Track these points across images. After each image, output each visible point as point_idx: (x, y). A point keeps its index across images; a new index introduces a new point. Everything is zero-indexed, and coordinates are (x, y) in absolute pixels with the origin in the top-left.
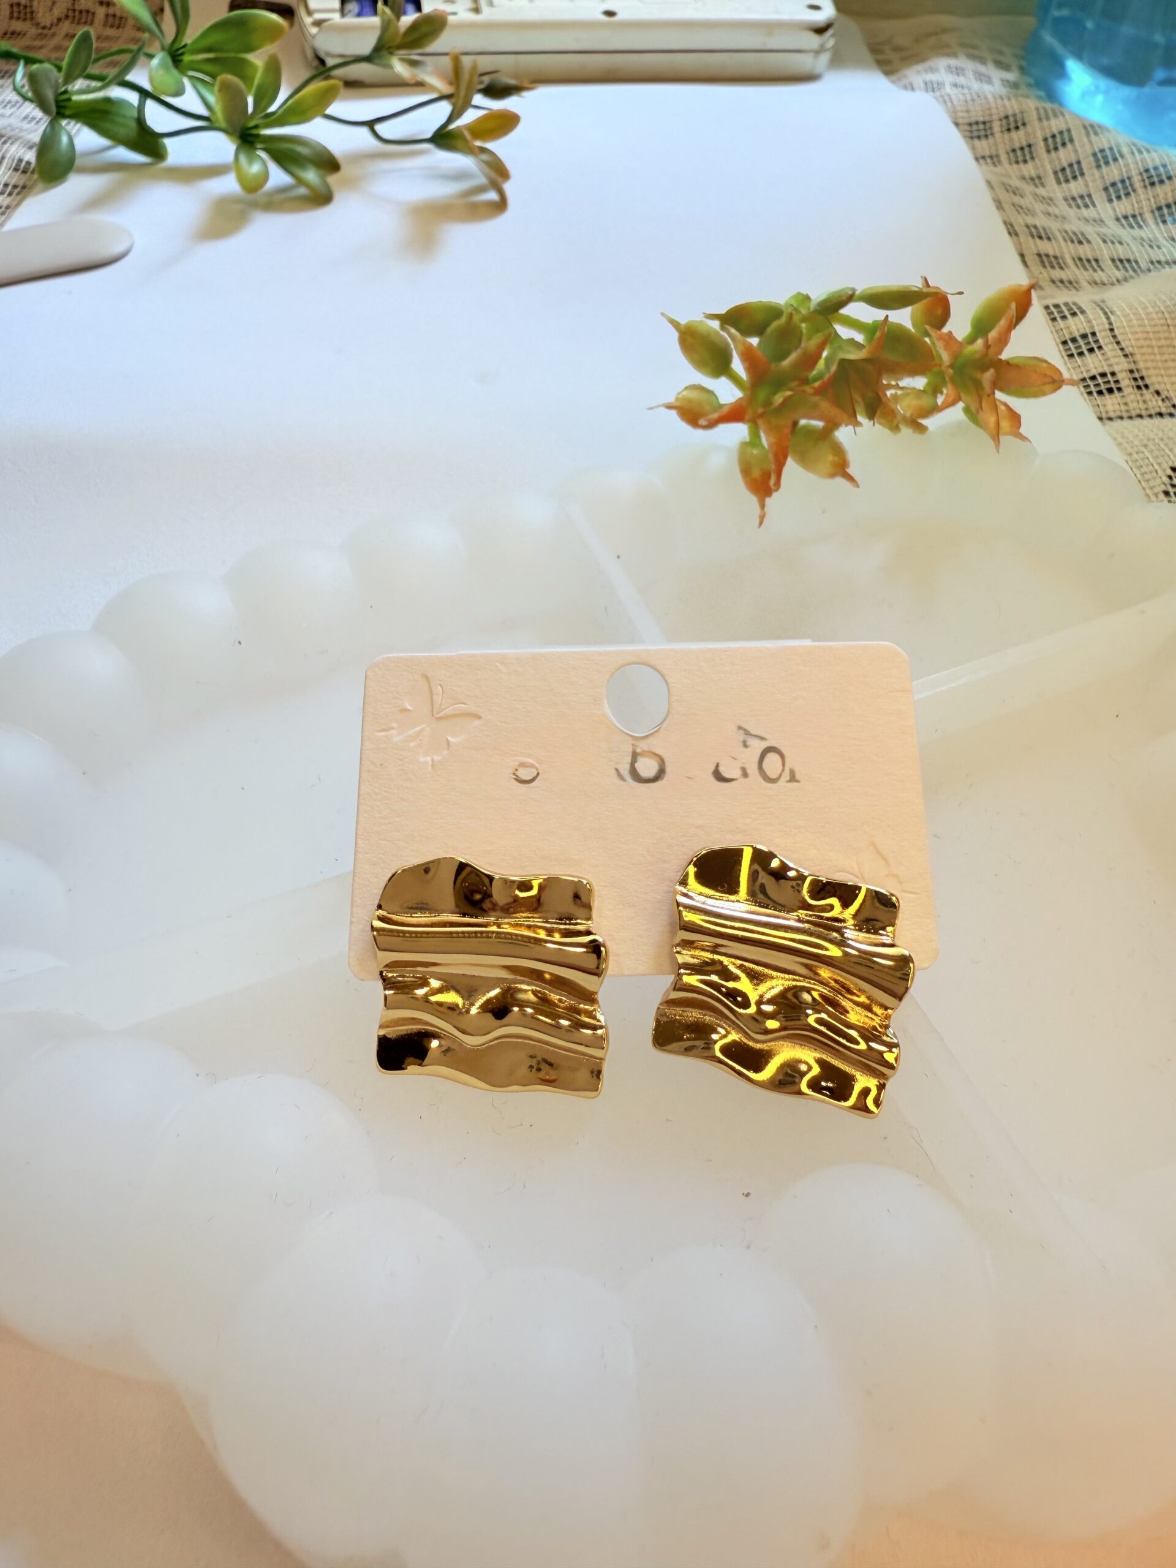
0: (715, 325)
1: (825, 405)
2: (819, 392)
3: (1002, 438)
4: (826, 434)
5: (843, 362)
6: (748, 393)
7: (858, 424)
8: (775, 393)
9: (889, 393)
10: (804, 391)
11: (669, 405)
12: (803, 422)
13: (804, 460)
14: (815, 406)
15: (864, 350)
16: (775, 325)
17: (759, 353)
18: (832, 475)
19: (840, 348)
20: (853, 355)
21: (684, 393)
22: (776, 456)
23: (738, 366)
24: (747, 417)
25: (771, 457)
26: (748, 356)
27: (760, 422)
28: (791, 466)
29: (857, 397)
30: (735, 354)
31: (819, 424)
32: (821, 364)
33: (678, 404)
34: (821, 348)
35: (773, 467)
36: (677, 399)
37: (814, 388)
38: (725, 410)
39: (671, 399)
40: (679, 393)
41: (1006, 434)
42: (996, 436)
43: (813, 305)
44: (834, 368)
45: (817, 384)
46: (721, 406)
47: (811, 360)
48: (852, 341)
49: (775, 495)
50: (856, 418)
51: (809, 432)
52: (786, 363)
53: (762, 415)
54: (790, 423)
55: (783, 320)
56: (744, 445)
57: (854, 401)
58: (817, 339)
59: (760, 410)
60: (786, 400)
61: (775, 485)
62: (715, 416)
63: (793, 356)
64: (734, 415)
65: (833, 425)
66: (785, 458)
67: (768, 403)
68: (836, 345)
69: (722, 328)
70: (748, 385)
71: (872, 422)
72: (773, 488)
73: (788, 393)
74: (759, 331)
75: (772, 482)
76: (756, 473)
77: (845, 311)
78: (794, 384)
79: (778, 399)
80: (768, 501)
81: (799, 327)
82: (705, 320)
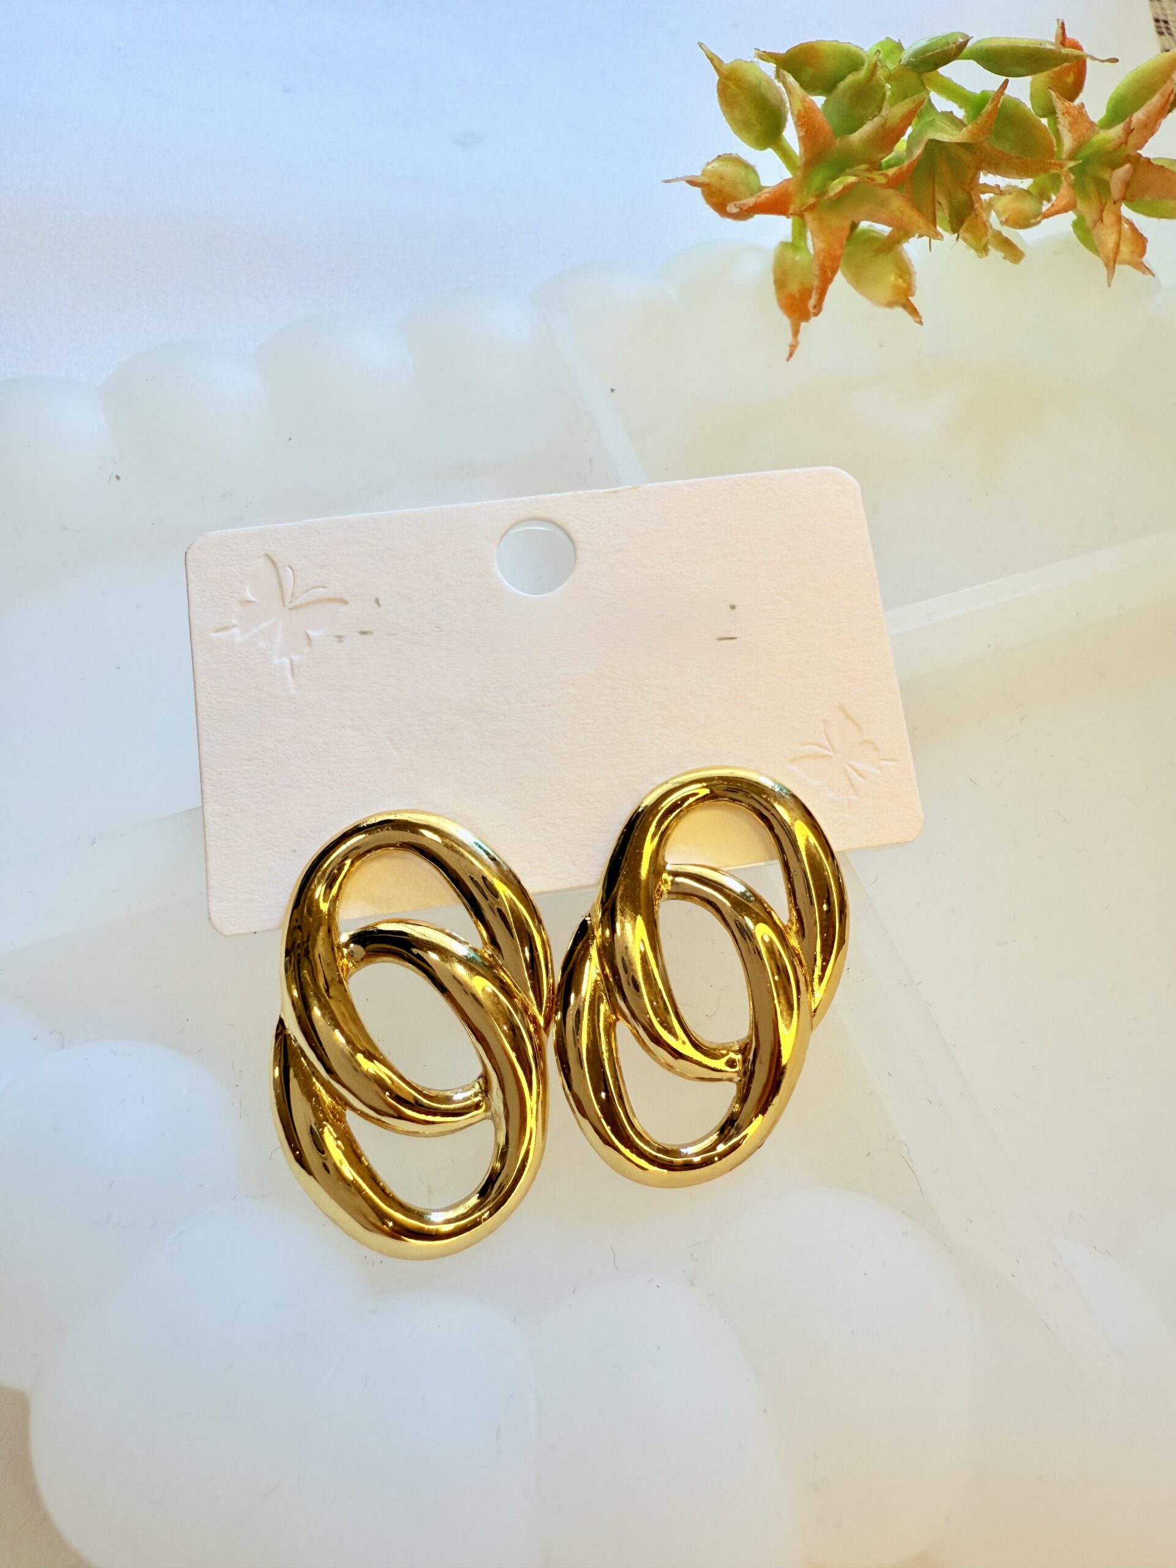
0: (769, 69)
1: (898, 204)
2: (894, 183)
3: (1117, 266)
4: (890, 246)
5: (933, 144)
6: (799, 173)
7: (937, 236)
8: (833, 179)
9: (985, 197)
10: (873, 180)
11: (694, 179)
12: (864, 225)
13: (858, 280)
14: (883, 203)
15: (965, 129)
16: (851, 78)
17: (821, 119)
18: (891, 304)
19: (932, 123)
20: (949, 135)
21: (715, 164)
22: (823, 268)
23: (791, 135)
24: (792, 208)
25: (816, 269)
26: (807, 123)
27: (809, 217)
28: (840, 284)
29: (941, 198)
30: (789, 116)
31: (885, 230)
32: (902, 145)
33: (704, 179)
34: (906, 120)
35: (816, 282)
36: (704, 172)
37: (886, 176)
38: (764, 196)
39: (696, 172)
40: (708, 164)
41: (1123, 262)
42: (1111, 263)
43: (905, 56)
44: (918, 152)
45: (891, 172)
46: (761, 188)
47: (888, 137)
48: (949, 116)
49: (814, 320)
50: (935, 227)
51: (870, 238)
52: (857, 136)
53: (812, 208)
54: (847, 224)
55: (863, 73)
56: (784, 244)
57: (937, 205)
58: (901, 109)
59: (811, 201)
60: (848, 189)
61: (815, 307)
62: (750, 201)
63: (868, 128)
64: (776, 205)
65: (903, 233)
66: (834, 273)
67: (822, 192)
68: (928, 119)
69: (778, 76)
70: (800, 162)
71: (956, 235)
72: (812, 310)
73: (852, 179)
74: (827, 86)
75: (812, 302)
76: (794, 288)
77: (947, 71)
78: (864, 167)
79: (837, 186)
80: (804, 325)
81: (883, 86)
82: (756, 60)
